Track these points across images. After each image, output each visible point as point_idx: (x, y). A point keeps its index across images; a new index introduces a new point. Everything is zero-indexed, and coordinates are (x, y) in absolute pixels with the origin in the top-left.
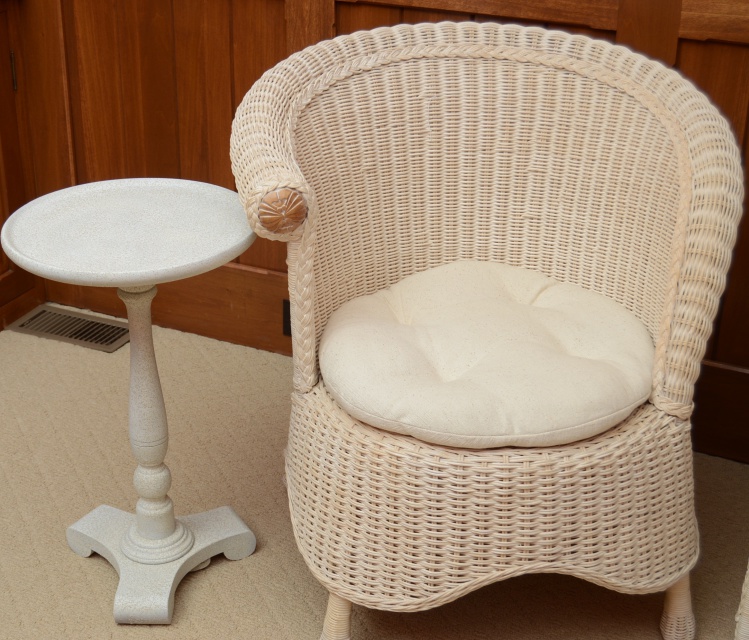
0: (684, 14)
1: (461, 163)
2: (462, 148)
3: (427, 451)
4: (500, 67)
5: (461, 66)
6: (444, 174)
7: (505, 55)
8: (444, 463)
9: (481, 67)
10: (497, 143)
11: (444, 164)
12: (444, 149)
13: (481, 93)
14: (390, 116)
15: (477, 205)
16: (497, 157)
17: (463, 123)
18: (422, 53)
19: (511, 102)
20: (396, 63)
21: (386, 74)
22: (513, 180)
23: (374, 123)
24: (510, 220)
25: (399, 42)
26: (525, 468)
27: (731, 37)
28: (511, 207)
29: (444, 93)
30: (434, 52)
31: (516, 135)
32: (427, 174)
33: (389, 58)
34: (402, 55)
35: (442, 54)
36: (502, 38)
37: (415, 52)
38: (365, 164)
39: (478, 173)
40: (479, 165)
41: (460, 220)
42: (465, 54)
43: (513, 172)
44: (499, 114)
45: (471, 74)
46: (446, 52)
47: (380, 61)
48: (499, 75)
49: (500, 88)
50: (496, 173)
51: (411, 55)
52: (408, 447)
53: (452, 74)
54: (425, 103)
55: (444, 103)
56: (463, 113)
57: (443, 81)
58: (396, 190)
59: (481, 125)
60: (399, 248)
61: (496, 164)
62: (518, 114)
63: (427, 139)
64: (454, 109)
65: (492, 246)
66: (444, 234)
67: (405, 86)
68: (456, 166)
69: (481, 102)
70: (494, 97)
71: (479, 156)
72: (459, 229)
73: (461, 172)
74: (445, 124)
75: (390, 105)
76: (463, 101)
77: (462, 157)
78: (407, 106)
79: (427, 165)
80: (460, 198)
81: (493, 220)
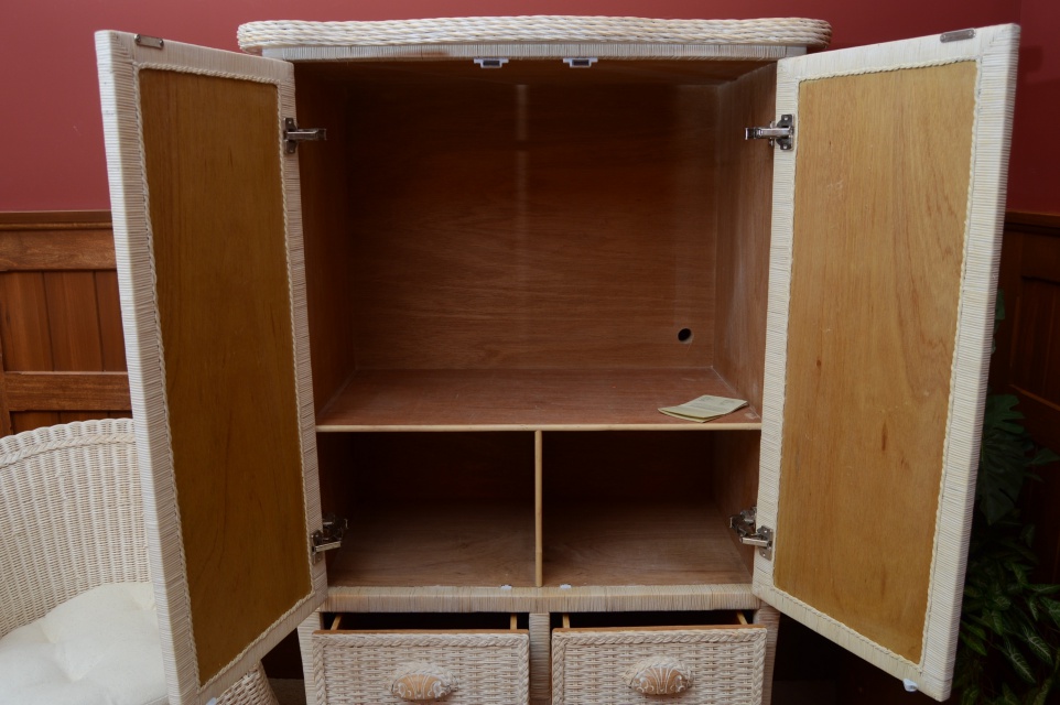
1: (94, 517)
2: (93, 507)
4: (114, 448)
5: (86, 451)
6: (82, 526)
7: (117, 440)
9: (101, 451)
10: (118, 500)
11: (81, 520)
12: (79, 510)
13: (103, 467)
14: (34, 493)
15: (110, 543)
16: (120, 509)
17: (91, 490)
18: (55, 446)
19: (124, 470)
20: (36, 455)
21: (28, 464)
22: (133, 524)
23: (21, 500)
24: (136, 551)
25: (38, 441)
28: (135, 542)
29: (74, 471)
30: (65, 444)
31: (131, 493)
32: (69, 528)
33: (30, 453)
34: (39, 450)
35: (71, 445)
36: (114, 428)
37: (50, 446)
38: (16, 529)
39: (108, 522)
40: (107, 516)
41: (99, 557)
42: (88, 443)
43: (133, 518)
44: (117, 480)
45: (94, 456)
46: (73, 443)
47: (22, 456)
48: (114, 454)
49: (115, 462)
50: (121, 520)
51: (47, 448)
53: (81, 458)
54: (61, 480)
55: (75, 478)
56: (90, 483)
57: (73, 463)
58: (44, 544)
59: (105, 490)
60: (53, 585)
61: (120, 514)
62: (131, 478)
63: (65, 504)
64: (84, 481)
65: (125, 571)
66: (88, 569)
67: (44, 470)
68: (90, 519)
69: (103, 474)
70: (112, 469)
71: (107, 510)
72: (99, 563)
73: (95, 523)
74: (78, 492)
75: (32, 485)
76: (89, 475)
77: (93, 512)
78: (47, 484)
79: (67, 522)
80: (97, 541)
81: (123, 553)
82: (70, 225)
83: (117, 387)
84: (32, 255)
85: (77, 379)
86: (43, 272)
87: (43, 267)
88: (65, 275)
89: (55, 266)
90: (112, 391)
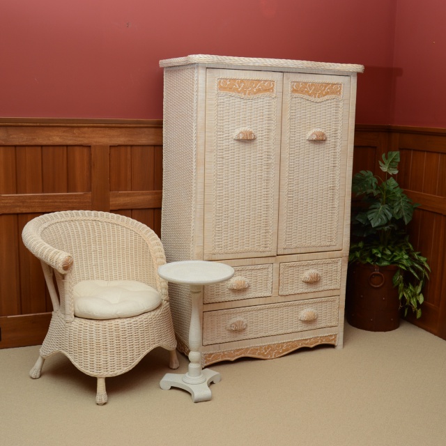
0: (111, 203)
3: (125, 320)
4: (77, 222)
5: (67, 224)
7: (77, 219)
8: (131, 321)
9: (72, 223)
18: (56, 221)
20: (51, 225)
21: (50, 228)
26: (150, 317)
27: (125, 207)
30: (59, 221)
34: (52, 223)
36: (75, 215)
42: (67, 220)
45: (71, 226)
46: (62, 220)
47: (48, 225)
48: (78, 225)
52: (119, 321)
54: (62, 236)
55: (66, 235)
64: (69, 236)
82: (35, 124)
83: (50, 201)
84: (12, 138)
85: (30, 198)
86: (15, 146)
87: (17, 144)
88: (27, 148)
89: (24, 143)
90: (48, 202)
